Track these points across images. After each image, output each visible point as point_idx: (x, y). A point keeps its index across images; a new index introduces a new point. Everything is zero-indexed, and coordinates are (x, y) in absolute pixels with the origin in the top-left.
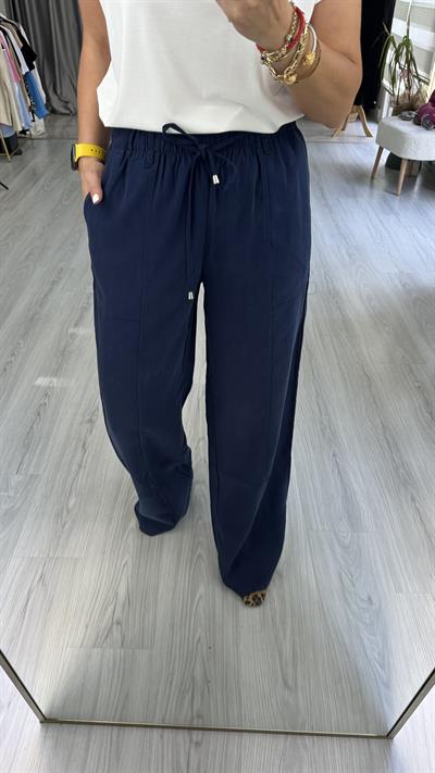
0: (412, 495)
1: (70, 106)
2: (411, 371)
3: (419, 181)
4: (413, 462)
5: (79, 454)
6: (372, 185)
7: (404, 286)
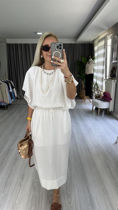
0: (108, 197)
1: (22, 97)
2: (105, 162)
3: (103, 112)
4: (108, 187)
5: (19, 188)
6: (92, 114)
7: (102, 139)
